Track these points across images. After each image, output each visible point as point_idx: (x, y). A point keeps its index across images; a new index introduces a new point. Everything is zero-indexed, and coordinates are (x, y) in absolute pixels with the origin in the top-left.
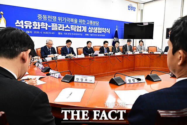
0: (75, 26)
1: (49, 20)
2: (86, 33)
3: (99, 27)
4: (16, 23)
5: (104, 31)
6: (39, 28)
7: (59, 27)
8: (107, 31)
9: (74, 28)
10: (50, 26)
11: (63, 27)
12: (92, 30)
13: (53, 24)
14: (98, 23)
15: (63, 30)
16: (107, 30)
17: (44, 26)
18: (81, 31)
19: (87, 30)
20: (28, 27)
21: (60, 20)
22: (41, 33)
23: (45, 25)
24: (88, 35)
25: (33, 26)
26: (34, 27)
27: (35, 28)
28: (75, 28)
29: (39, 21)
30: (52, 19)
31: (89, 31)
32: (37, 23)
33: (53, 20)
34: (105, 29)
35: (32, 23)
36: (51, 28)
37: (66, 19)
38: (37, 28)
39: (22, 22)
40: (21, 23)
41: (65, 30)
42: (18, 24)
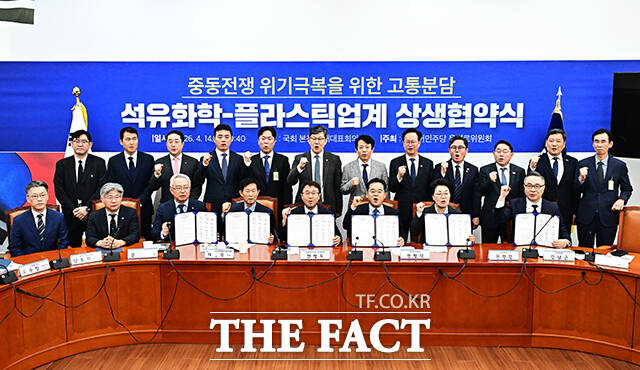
0: (332, 106)
1: (226, 93)
2: (383, 131)
3: (456, 101)
4: (124, 114)
6: (192, 124)
7: (264, 116)
8: (508, 116)
9: (326, 116)
10: (230, 115)
11: (281, 115)
12: (416, 115)
13: (240, 107)
14: (452, 82)
15: (280, 125)
16: (502, 113)
17: (210, 114)
18: (357, 125)
19: (391, 118)
20: (159, 123)
21: (270, 90)
22: (198, 139)
23: (212, 110)
24: (393, 139)
25: (172, 118)
26: (176, 121)
27: (180, 124)
28: (332, 114)
29: (191, 101)
30: (239, 89)
31: (401, 123)
32: (185, 107)
33: (240, 94)
34: (494, 107)
35: (170, 108)
36: (233, 119)
37: (294, 82)
38: (185, 124)
39: (141, 108)
40: (137, 113)
41: (288, 125)
42: (129, 116)
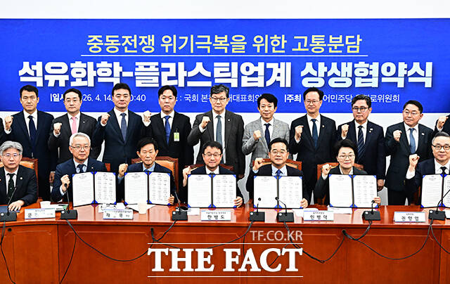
0: (235, 65)
1: (126, 51)
4: (21, 73)
5: (396, 75)
6: (91, 83)
7: (165, 75)
9: (227, 75)
10: (130, 74)
13: (141, 65)
14: (359, 40)
17: (109, 73)
18: (260, 84)
19: (296, 77)
21: (171, 48)
22: (98, 98)
23: (112, 69)
24: (298, 98)
25: (70, 76)
26: (74, 80)
27: (78, 83)
28: (235, 73)
29: (90, 60)
30: (139, 48)
31: (305, 83)
32: (84, 65)
33: (140, 52)
35: (69, 67)
36: (133, 78)
37: (196, 40)
38: (84, 83)
39: (39, 66)
40: (35, 71)
41: (191, 84)
42: (26, 75)
